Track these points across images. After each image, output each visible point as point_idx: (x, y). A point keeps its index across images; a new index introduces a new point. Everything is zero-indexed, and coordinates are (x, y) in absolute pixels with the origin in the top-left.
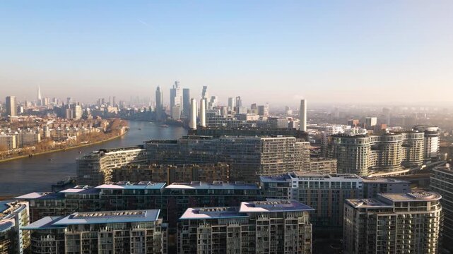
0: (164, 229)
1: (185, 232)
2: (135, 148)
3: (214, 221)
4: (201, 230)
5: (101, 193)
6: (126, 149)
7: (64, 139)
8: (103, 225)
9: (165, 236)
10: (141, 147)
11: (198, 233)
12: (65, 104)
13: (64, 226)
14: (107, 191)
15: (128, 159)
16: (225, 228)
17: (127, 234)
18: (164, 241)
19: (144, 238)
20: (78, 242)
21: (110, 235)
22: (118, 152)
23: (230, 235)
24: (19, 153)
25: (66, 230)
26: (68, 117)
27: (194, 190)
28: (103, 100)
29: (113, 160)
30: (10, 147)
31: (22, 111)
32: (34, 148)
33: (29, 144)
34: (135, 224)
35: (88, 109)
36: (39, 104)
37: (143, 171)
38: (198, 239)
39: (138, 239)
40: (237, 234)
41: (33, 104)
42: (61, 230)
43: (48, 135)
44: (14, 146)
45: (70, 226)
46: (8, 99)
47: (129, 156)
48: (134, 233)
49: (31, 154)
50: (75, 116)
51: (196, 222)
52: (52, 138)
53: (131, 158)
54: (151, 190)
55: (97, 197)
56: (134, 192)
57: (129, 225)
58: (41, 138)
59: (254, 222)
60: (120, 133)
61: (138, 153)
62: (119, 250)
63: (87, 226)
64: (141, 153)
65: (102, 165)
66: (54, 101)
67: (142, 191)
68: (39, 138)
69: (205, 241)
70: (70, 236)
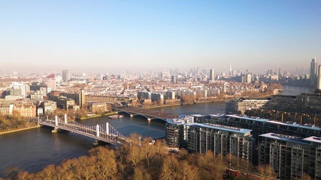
0: (250, 140)
1: (262, 144)
2: (264, 99)
3: (284, 142)
4: (273, 145)
5: (228, 119)
6: (258, 99)
7: (233, 94)
8: (217, 130)
9: (250, 144)
10: (269, 99)
11: (271, 147)
12: (243, 74)
13: (200, 127)
14: (232, 118)
15: (258, 106)
16: (291, 148)
17: (229, 138)
18: (250, 147)
19: (237, 142)
20: (205, 136)
21: (220, 136)
22: (251, 100)
23: (295, 154)
24: (208, 100)
25: (201, 129)
26: (243, 82)
27: (287, 126)
28: (271, 71)
29: (248, 105)
30: (204, 96)
31: (218, 78)
32: (216, 97)
33: (213, 95)
34: (234, 133)
35: (257, 77)
36: (230, 74)
37: (264, 114)
38: (270, 151)
39: (234, 142)
40: (300, 155)
41: (226, 74)
42: (199, 129)
43: (225, 91)
44: (206, 96)
45: (203, 128)
46: (211, 71)
47: (259, 103)
48: (232, 138)
49: (213, 100)
50: (247, 82)
51: (269, 140)
52: (227, 93)
53: (261, 105)
54: (257, 121)
55: (226, 120)
56: (247, 121)
57: (230, 133)
58: (220, 93)
59: (315, 150)
60: (273, 93)
61: (265, 103)
62: (224, 146)
63: (210, 129)
64: (267, 103)
65: (239, 107)
66: (239, 72)
67: (251, 121)
68: (219, 93)
69: (275, 153)
70: (202, 132)
